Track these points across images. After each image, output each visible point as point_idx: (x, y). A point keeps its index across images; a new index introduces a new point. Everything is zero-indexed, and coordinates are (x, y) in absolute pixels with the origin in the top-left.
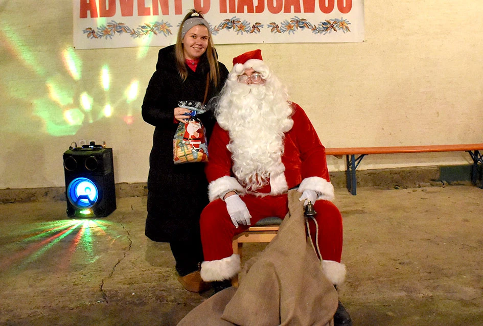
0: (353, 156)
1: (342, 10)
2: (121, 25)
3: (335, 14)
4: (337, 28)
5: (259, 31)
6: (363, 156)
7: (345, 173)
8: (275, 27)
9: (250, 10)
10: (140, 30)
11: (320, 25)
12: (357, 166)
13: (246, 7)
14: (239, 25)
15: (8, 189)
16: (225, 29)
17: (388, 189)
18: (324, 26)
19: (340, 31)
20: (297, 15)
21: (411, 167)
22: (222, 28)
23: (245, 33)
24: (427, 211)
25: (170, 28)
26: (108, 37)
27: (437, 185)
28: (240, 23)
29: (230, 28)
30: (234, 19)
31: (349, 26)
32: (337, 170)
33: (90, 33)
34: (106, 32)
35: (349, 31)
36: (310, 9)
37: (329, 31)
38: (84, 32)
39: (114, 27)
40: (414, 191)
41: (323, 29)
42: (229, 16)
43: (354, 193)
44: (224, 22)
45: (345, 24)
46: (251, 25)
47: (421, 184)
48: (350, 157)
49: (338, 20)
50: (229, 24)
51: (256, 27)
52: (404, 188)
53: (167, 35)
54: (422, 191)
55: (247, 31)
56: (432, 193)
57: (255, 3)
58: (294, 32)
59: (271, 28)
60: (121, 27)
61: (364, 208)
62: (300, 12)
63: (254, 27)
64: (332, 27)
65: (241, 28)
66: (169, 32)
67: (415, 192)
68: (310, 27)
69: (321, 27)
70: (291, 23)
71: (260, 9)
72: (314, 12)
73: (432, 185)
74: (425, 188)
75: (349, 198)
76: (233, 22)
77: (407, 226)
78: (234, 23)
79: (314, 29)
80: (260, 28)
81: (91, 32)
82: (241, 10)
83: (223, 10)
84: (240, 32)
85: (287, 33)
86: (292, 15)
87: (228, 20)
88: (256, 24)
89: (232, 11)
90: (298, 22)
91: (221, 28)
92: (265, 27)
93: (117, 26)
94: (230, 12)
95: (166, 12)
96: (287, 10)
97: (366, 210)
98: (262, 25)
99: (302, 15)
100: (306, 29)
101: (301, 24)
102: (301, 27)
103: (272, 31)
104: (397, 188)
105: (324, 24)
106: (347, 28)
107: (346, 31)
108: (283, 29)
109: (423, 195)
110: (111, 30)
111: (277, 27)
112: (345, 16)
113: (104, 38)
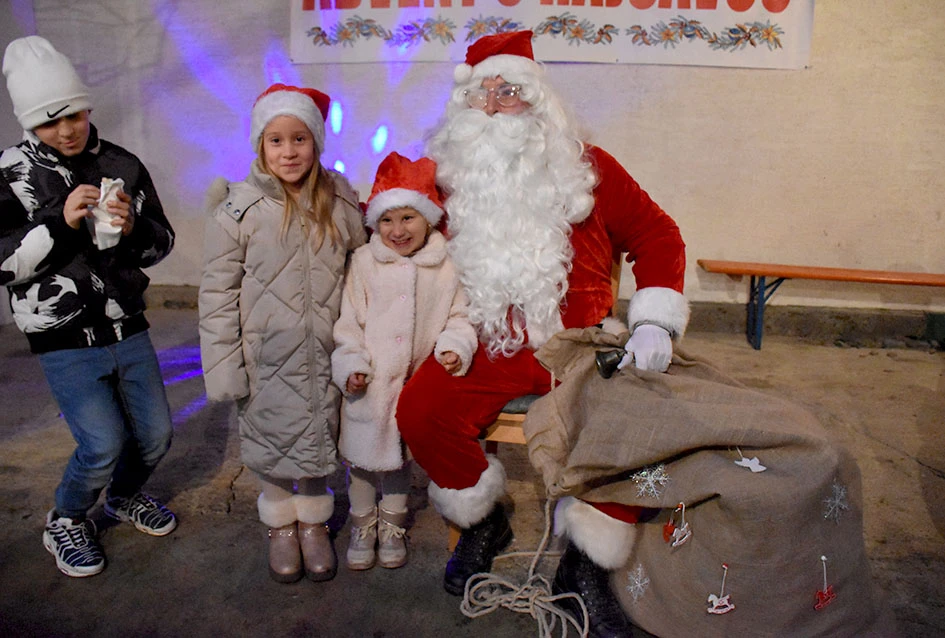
0: (762, 278)
1: (770, 5)
2: (369, 24)
3: (757, 13)
4: (756, 41)
5: (610, 40)
6: (780, 280)
7: (745, 307)
8: (639, 34)
10: (401, 33)
11: (725, 33)
12: (768, 297)
14: (573, 28)
15: (187, 286)
16: (548, 35)
17: (822, 344)
18: (733, 36)
19: (762, 47)
20: (683, 12)
21: (871, 309)
22: (543, 33)
23: (583, 43)
24: (892, 398)
25: (453, 31)
26: (348, 44)
27: (918, 347)
28: (576, 24)
29: (557, 32)
30: (565, 16)
31: (780, 37)
32: (731, 301)
33: (318, 35)
34: (343, 35)
35: (780, 46)
37: (741, 45)
38: (310, 34)
39: (357, 27)
40: (871, 354)
41: (728, 41)
42: (557, 10)
43: (757, 347)
44: (546, 21)
45: (773, 33)
46: (597, 29)
47: (889, 341)
48: (757, 280)
49: (759, 24)
50: (556, 26)
51: (605, 33)
52: (852, 346)
53: (446, 42)
54: (888, 355)
55: (588, 40)
56: (906, 360)
58: (675, 44)
59: (632, 35)
60: (369, 27)
61: (771, 376)
62: (689, 7)
63: (601, 32)
64: (748, 37)
65: (577, 33)
66: (450, 36)
67: (874, 357)
68: (705, 36)
69: (726, 36)
70: (670, 27)
72: (715, 8)
73: (909, 346)
74: (893, 350)
75: (747, 354)
76: (564, 22)
77: (848, 425)
78: (565, 24)
79: (713, 41)
80: (611, 35)
81: (320, 35)
84: (575, 41)
85: (661, 46)
86: (674, 13)
87: (555, 18)
88: (606, 26)
90: (683, 26)
91: (541, 31)
92: (622, 33)
93: (362, 25)
97: (772, 382)
98: (617, 30)
99: (693, 13)
100: (697, 40)
101: (690, 30)
102: (688, 36)
103: (634, 40)
104: (840, 346)
105: (732, 31)
106: (777, 41)
107: (773, 47)
108: (654, 37)
109: (888, 363)
110: (352, 32)
111: (644, 33)
112: (775, 19)
113: (340, 45)
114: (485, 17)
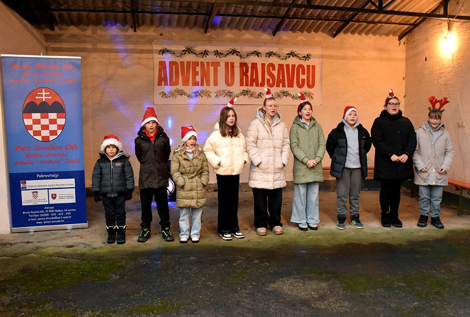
1: (309, 86)
2: (182, 91)
3: (305, 89)
5: (262, 97)
9: (257, 85)
10: (193, 94)
13: (254, 83)
16: (242, 96)
20: (283, 88)
23: (253, 98)
25: (211, 94)
26: (174, 97)
28: (251, 92)
29: (245, 95)
30: (248, 90)
31: (313, 96)
34: (173, 94)
35: (313, 99)
36: (291, 85)
38: (160, 94)
42: (245, 88)
44: (242, 91)
45: (311, 95)
46: (257, 94)
49: (306, 92)
50: (245, 93)
55: (255, 97)
57: (260, 81)
58: (282, 98)
62: (285, 87)
63: (259, 95)
65: (251, 95)
68: (291, 96)
70: (280, 93)
71: (262, 85)
72: (293, 87)
76: (247, 92)
79: (293, 97)
81: (164, 94)
82: (251, 85)
83: (242, 85)
84: (251, 98)
86: (281, 89)
87: (244, 90)
88: (260, 93)
89: (247, 85)
90: (284, 93)
91: (240, 95)
93: (179, 91)
94: (246, 86)
95: (208, 84)
96: (278, 86)
98: (263, 94)
99: (286, 89)
100: (288, 97)
101: (286, 94)
102: (285, 96)
106: (312, 97)
107: (311, 99)
110: (176, 94)
112: (311, 90)
113: (171, 98)
114: (221, 90)
